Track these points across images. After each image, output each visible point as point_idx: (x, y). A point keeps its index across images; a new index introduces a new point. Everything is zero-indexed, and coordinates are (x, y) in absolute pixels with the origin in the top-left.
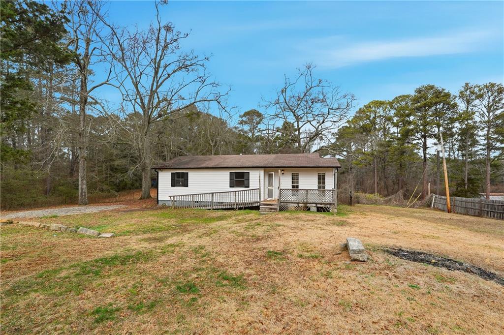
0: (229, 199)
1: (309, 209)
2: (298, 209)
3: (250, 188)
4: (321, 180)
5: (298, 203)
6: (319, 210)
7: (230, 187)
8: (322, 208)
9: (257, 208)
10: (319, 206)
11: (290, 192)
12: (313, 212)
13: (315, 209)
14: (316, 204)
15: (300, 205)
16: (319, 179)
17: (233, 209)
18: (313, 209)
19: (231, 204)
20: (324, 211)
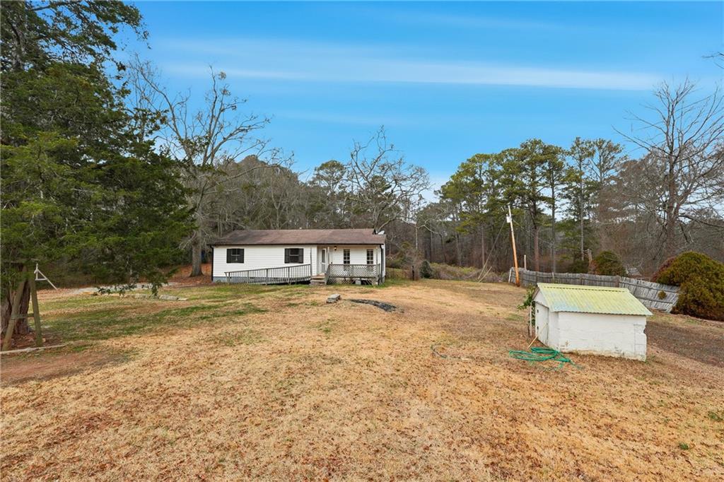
0: (283, 275)
1: (354, 283)
2: (345, 283)
3: (304, 264)
4: (370, 255)
5: (345, 277)
6: (363, 283)
7: (286, 263)
8: (365, 281)
9: (308, 282)
10: (363, 279)
11: (342, 268)
12: (358, 285)
13: (360, 282)
14: (361, 277)
15: (347, 279)
16: (368, 255)
17: (286, 284)
18: (358, 282)
19: (284, 279)
20: (367, 284)
